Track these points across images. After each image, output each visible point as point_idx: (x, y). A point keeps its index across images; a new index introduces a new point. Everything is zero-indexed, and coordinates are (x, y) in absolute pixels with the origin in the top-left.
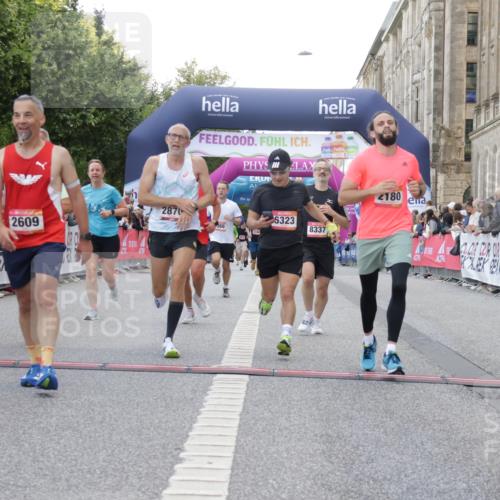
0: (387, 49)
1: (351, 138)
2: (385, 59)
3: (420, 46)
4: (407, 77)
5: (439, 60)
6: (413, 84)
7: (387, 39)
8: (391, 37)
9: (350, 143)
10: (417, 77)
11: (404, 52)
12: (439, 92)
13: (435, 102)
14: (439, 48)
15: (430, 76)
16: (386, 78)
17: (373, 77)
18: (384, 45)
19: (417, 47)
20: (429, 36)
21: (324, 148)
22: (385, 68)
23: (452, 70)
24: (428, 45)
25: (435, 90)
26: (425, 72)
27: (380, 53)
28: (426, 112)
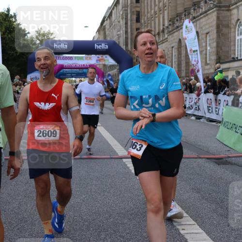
0: (107, 23)
1: (106, 57)
2: (106, 26)
3: (119, 22)
4: (115, 33)
5: (126, 27)
6: (117, 35)
7: (107, 20)
8: (108, 19)
9: (106, 59)
10: (118, 33)
11: (114, 24)
12: (127, 38)
13: (126, 42)
14: (126, 23)
15: (123, 33)
16: (107, 33)
17: (102, 33)
18: (106, 22)
19: (118, 23)
20: (122, 19)
21: (97, 60)
22: (106, 30)
23: (131, 31)
24: (122, 22)
25: (126, 38)
26: (122, 32)
27: (104, 24)
28: (122, 45)
